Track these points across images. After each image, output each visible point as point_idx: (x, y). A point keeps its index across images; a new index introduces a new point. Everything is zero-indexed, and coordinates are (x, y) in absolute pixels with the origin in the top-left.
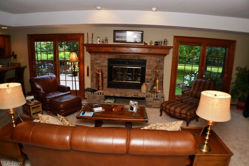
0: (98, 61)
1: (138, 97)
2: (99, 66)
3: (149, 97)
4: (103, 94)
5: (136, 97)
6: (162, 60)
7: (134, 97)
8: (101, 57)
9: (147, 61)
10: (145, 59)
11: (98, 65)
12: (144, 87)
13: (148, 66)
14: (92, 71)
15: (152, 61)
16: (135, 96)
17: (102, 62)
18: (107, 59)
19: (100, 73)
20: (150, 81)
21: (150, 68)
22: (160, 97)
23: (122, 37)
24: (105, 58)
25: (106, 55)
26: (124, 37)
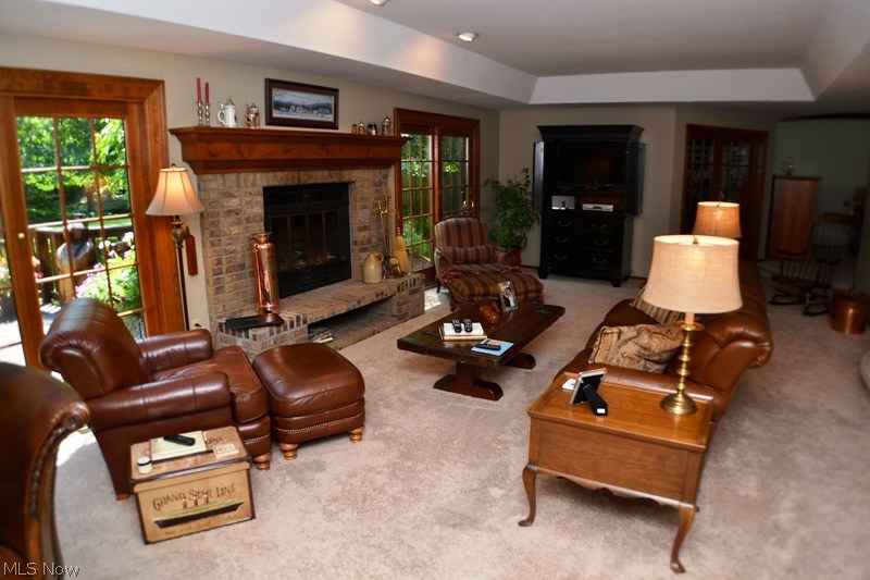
0: (234, 203)
2: (238, 223)
4: (305, 321)
8: (243, 185)
9: (350, 186)
11: (232, 218)
12: (372, 267)
14: (217, 248)
15: (367, 184)
17: (248, 203)
18: (261, 190)
20: (368, 246)
21: (365, 208)
23: (287, 106)
24: (253, 185)
25: (258, 175)
26: (293, 108)
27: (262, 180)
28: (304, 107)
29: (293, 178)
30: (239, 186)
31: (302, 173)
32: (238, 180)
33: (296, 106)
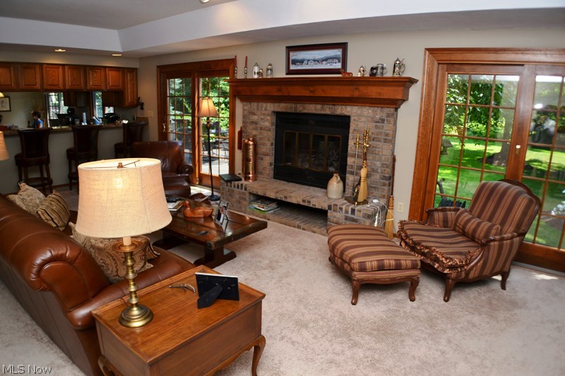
0: (255, 118)
1: (311, 206)
2: (256, 129)
3: (335, 211)
4: (246, 189)
5: (306, 204)
6: (388, 116)
7: (302, 203)
8: (260, 109)
9: (352, 118)
10: (347, 114)
11: (254, 126)
12: (335, 185)
13: (353, 132)
15: (363, 119)
16: (304, 201)
17: (262, 119)
18: (272, 113)
19: (251, 143)
22: (361, 214)
23: (301, 62)
24: (266, 110)
25: (269, 104)
26: (306, 62)
27: (271, 107)
28: (314, 60)
29: (291, 108)
30: (258, 109)
31: (298, 105)
32: (258, 106)
33: (308, 61)
